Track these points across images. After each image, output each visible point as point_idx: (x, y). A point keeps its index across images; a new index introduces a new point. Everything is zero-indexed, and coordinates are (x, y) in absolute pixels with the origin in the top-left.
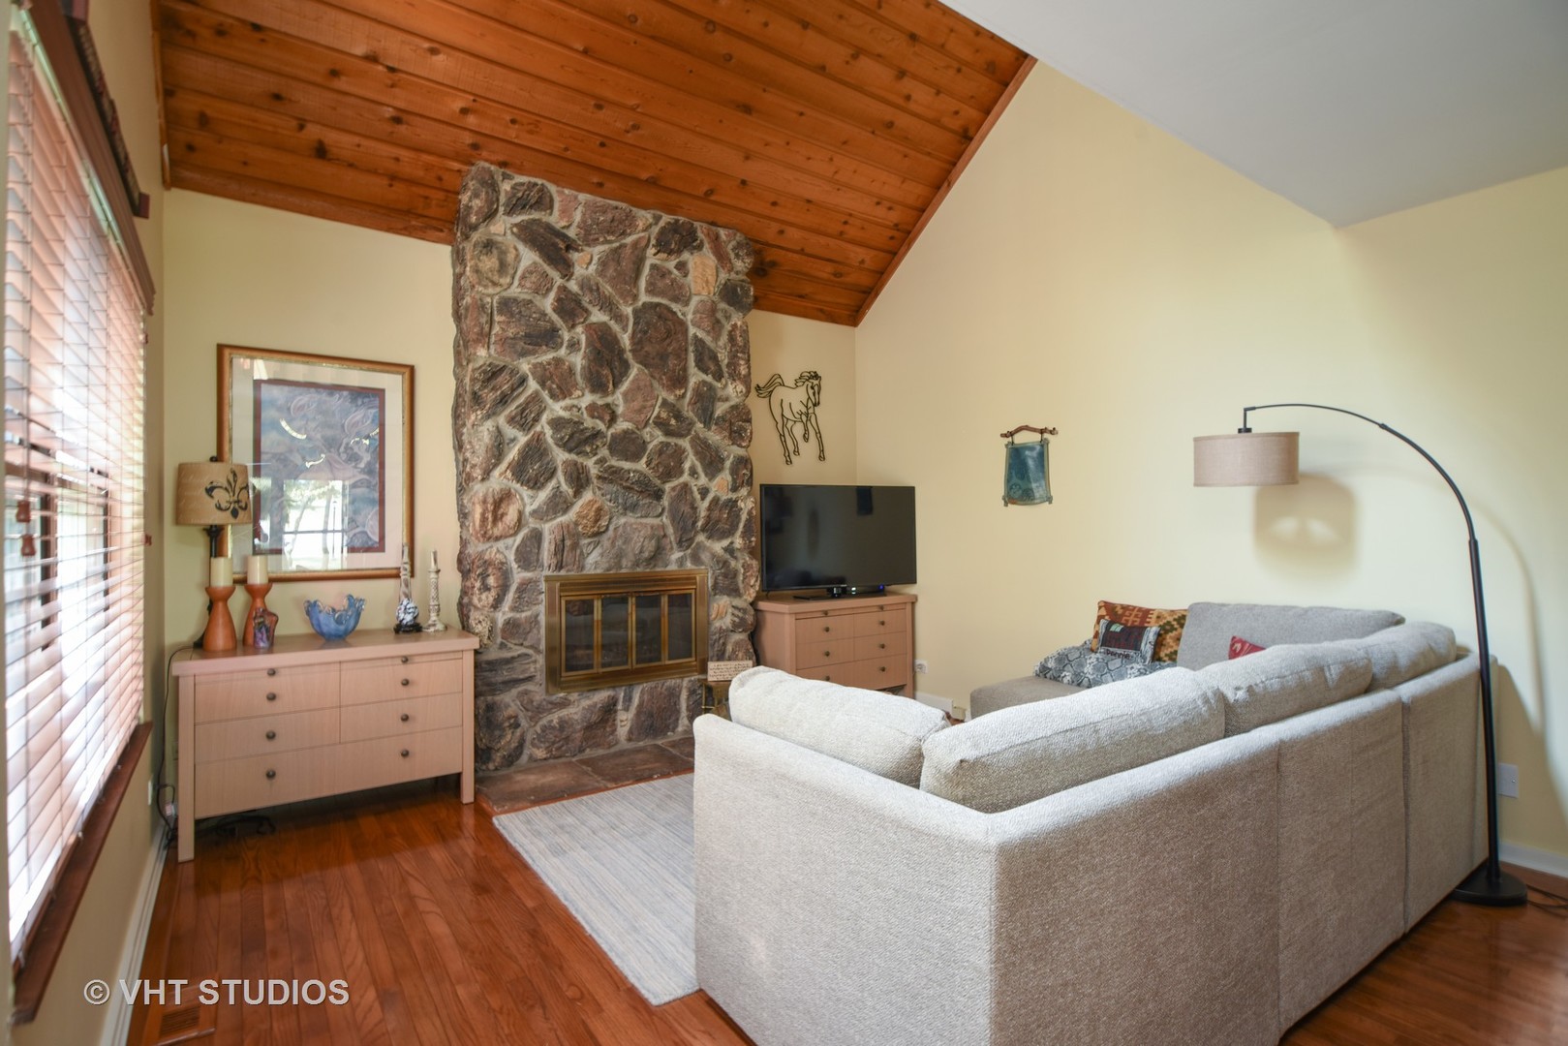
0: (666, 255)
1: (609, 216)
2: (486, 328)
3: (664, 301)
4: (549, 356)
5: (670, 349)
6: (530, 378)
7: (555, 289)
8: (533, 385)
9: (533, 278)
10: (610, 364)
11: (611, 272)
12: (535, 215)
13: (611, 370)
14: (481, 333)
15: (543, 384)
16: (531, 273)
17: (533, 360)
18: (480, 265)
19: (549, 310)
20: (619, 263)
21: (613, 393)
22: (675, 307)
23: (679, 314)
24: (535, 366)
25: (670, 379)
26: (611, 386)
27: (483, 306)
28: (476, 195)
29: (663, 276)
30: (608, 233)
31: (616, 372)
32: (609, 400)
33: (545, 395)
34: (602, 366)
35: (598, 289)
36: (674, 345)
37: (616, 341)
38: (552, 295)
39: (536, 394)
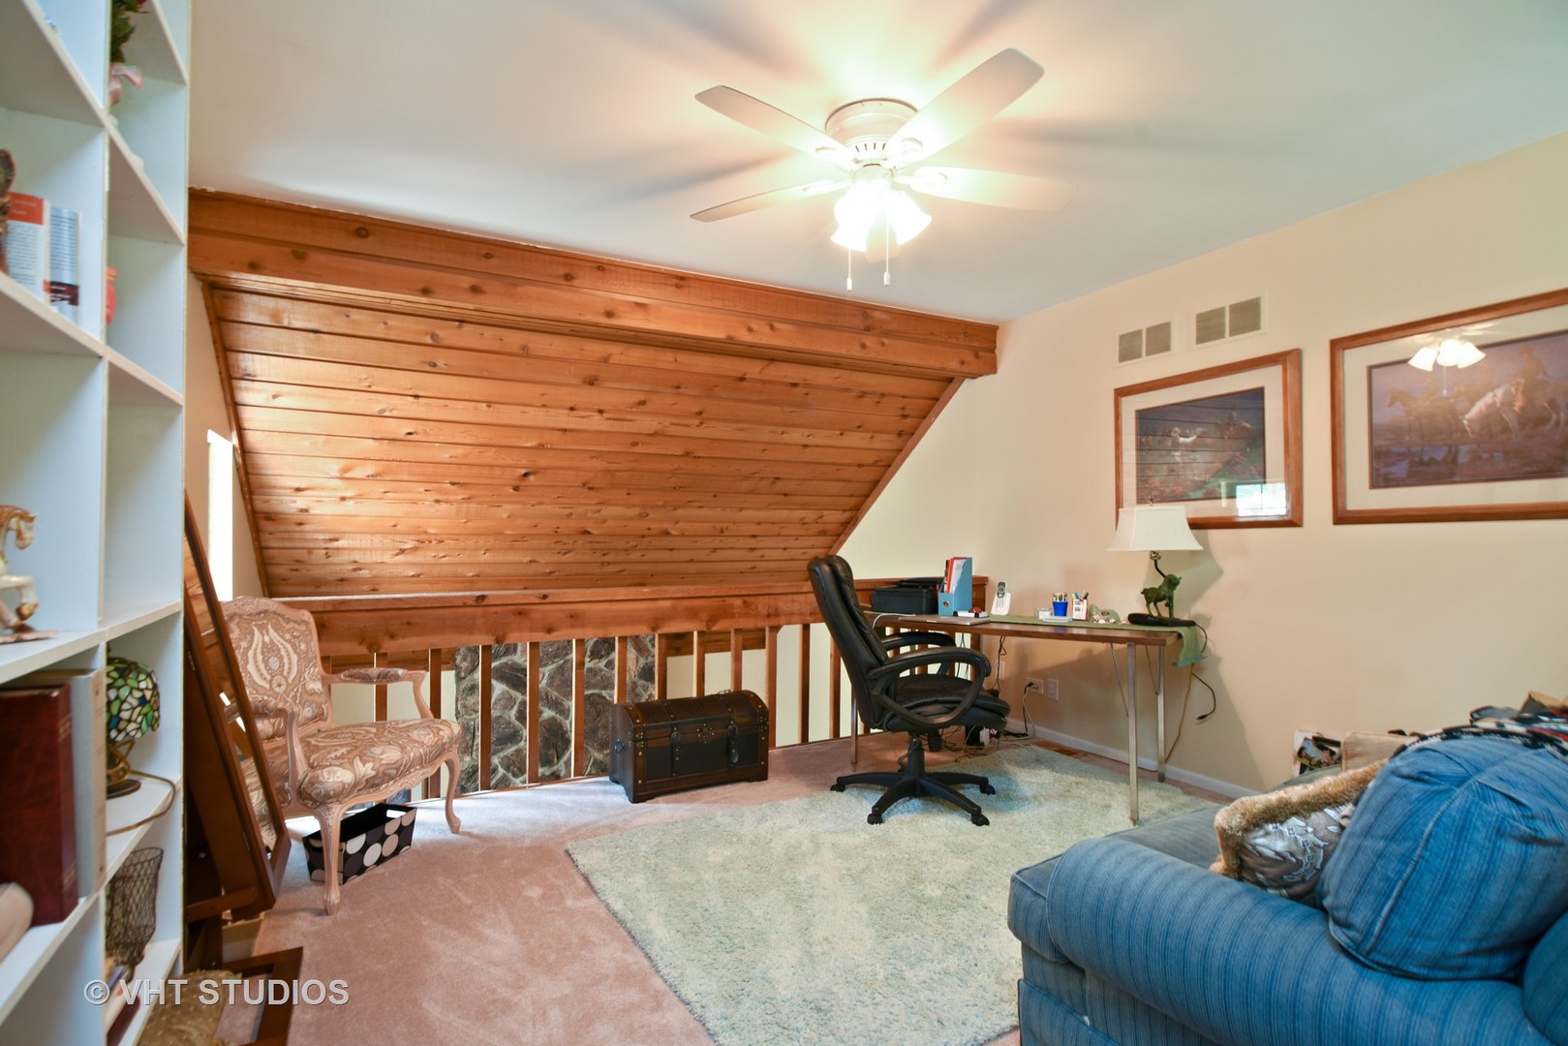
0: (597, 660)
1: (556, 646)
2: (470, 743)
3: (596, 691)
4: (513, 749)
5: (599, 725)
6: (500, 767)
7: (517, 704)
8: (501, 771)
9: (502, 703)
10: (555, 746)
11: (557, 682)
12: (504, 660)
13: (556, 749)
14: (467, 747)
15: (507, 769)
16: (500, 700)
17: (502, 755)
18: (467, 702)
19: (513, 718)
20: (563, 675)
21: (557, 763)
22: (604, 693)
23: (608, 697)
24: (502, 759)
25: (600, 744)
26: (555, 760)
27: (468, 728)
28: (464, 659)
29: (596, 675)
30: (555, 658)
31: (560, 750)
32: (555, 768)
33: (510, 775)
34: (548, 749)
35: (547, 697)
36: (603, 720)
37: (560, 726)
38: (516, 708)
39: (504, 776)
